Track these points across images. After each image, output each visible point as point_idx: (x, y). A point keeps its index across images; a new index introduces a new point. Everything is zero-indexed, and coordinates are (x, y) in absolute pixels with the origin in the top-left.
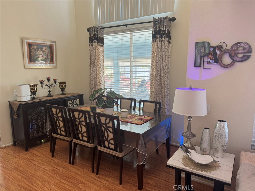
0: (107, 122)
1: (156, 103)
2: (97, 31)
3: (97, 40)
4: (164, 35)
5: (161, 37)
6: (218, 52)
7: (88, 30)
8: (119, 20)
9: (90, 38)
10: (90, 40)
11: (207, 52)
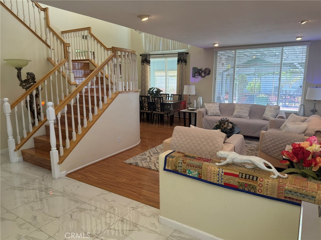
0: (158, 100)
1: (179, 95)
2: (147, 56)
3: (147, 61)
4: (183, 61)
5: (182, 62)
6: (200, 72)
7: (141, 55)
8: (159, 51)
9: (142, 60)
10: (142, 61)
11: (196, 71)
